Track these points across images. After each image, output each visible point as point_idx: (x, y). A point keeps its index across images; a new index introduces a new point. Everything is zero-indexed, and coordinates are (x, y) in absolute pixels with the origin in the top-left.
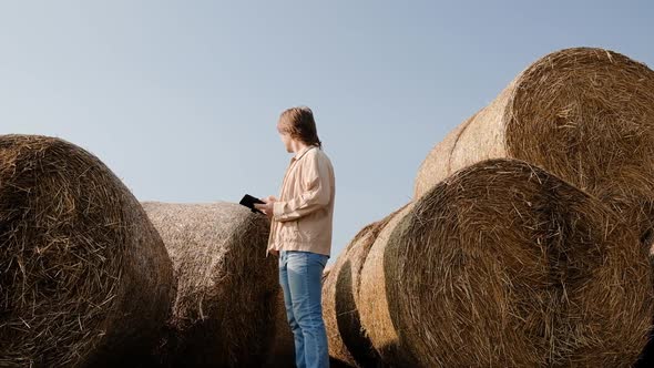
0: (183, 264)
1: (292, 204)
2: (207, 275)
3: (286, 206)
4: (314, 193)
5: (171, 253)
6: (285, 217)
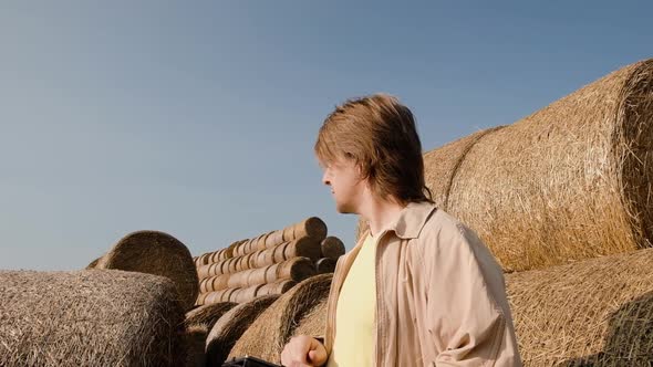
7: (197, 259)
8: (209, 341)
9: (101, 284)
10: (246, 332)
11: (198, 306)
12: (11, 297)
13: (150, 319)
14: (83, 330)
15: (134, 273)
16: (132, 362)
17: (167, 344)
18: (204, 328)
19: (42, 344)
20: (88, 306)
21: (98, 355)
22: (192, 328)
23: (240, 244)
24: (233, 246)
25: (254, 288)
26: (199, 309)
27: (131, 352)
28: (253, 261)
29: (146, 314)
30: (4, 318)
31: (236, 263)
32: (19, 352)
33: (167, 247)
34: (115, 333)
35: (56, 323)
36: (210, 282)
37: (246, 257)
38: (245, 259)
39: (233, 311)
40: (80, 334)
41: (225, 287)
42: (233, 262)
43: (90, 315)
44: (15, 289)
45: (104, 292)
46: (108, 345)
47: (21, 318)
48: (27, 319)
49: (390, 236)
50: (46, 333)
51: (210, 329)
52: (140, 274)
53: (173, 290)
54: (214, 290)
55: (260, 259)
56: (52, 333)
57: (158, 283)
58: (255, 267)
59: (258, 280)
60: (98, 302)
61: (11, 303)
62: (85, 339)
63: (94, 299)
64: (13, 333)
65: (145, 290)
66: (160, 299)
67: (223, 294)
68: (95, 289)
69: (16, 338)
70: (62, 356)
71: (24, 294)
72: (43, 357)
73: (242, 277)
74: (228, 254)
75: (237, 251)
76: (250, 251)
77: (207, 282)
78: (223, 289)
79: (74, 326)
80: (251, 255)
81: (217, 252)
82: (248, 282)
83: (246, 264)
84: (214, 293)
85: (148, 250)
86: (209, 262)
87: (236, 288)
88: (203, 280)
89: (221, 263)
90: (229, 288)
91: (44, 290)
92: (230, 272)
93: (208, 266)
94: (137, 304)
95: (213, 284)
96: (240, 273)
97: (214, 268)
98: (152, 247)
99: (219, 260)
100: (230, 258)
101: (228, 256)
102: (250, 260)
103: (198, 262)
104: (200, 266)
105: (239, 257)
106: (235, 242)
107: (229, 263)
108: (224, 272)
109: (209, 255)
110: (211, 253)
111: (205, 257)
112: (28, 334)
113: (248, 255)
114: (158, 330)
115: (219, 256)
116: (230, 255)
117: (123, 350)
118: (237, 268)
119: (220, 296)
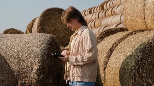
0: (19, 72)
1: (79, 58)
2: (32, 76)
3: (76, 59)
4: (91, 54)
5: (12, 66)
6: (76, 64)
7: (86, 11)
9: (34, 38)
12: (13, 42)
14: (30, 50)
16: (42, 57)
19: (22, 53)
20: (31, 44)
21: (34, 55)
23: (107, 2)
24: (104, 3)
27: (42, 54)
28: (114, 11)
29: (45, 45)
30: (12, 47)
31: (106, 12)
32: (17, 55)
34: (38, 50)
35: (24, 48)
36: (93, 23)
37: (111, 9)
38: (110, 11)
40: (30, 51)
42: (104, 12)
43: (32, 46)
44: (13, 40)
45: (34, 40)
46: (37, 53)
47: (16, 47)
48: (18, 47)
50: (22, 50)
53: (53, 38)
54: (95, 27)
55: (117, 10)
56: (24, 50)
57: (48, 36)
58: (115, 14)
59: (117, 22)
62: (31, 51)
63: (32, 42)
64: (15, 50)
65: (45, 39)
66: (49, 41)
67: (100, 29)
68: (32, 39)
69: (16, 52)
70: (27, 56)
71: (16, 41)
72: (23, 56)
73: (109, 20)
74: (101, 8)
75: (106, 6)
76: (112, 6)
77: (91, 23)
78: (100, 27)
79: (28, 49)
80: (113, 8)
81: (96, 7)
82: (112, 23)
83: (111, 13)
84: (95, 28)
85: (54, 16)
86: (92, 13)
87: (106, 26)
88: (89, 23)
89: (98, 13)
90: (103, 26)
91: (20, 40)
92: (103, 18)
93: (92, 14)
94: (43, 43)
95: (94, 24)
96: (108, 18)
97: (95, 16)
98: (55, 15)
99: (97, 12)
100: (103, 10)
101: (101, 9)
102: (113, 11)
103: (86, 12)
104: (88, 15)
105: (107, 9)
106: (105, 1)
107: (102, 13)
108: (100, 18)
109: (91, 9)
110: (93, 8)
111: (90, 10)
112: (18, 51)
113: (112, 8)
114: (48, 49)
115: (97, 10)
116: (103, 8)
117: (40, 54)
118: (106, 16)
119: (98, 31)
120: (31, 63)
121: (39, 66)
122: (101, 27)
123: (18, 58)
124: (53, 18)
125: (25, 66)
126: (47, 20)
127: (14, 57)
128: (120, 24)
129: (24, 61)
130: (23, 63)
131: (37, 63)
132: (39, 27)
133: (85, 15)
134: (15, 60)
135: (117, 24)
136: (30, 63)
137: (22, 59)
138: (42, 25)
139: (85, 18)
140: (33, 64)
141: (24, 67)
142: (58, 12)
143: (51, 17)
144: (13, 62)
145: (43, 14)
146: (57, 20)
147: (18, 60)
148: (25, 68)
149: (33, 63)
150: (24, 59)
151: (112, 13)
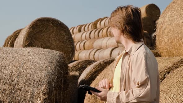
7: (74, 28)
8: (80, 80)
9: (35, 55)
10: (98, 77)
11: (75, 61)
12: (3, 58)
13: (55, 70)
14: (31, 72)
15: (47, 50)
16: (49, 85)
17: (61, 80)
18: (77, 73)
19: (17, 77)
20: (32, 63)
21: (37, 82)
22: (72, 73)
23: (102, 20)
24: (97, 21)
25: (110, 49)
26: (75, 62)
27: (49, 82)
28: (110, 32)
29: (53, 68)
30: (2, 66)
31: (99, 32)
32: (10, 79)
33: (56, 26)
34: (43, 74)
35: (21, 69)
36: (82, 44)
38: (105, 31)
39: (93, 65)
40: (30, 74)
41: (91, 47)
42: (97, 31)
43: (33, 67)
44: (4, 55)
45: (37, 58)
46: (40, 79)
47: (8, 67)
48: (10, 67)
49: (127, 54)
50: (18, 73)
51: (80, 74)
52: (50, 50)
53: (63, 58)
54: (84, 49)
56: (20, 73)
57: (57, 55)
58: (111, 36)
59: (112, 44)
60: (35, 62)
61: (4, 61)
62: (32, 76)
64: (7, 72)
65: (53, 58)
66: (58, 62)
67: (91, 52)
68: (33, 57)
69: (8, 74)
70: (25, 82)
71: (7, 57)
72: (18, 81)
73: (103, 42)
74: (94, 26)
75: (100, 24)
76: (108, 25)
77: (80, 44)
78: (91, 49)
79: (27, 71)
80: (109, 28)
81: (87, 24)
82: (106, 45)
83: (105, 34)
84: (84, 51)
85: (47, 28)
86: (82, 31)
87: (99, 48)
88: (78, 43)
89: (89, 32)
90: (95, 49)
91: (14, 56)
92: (95, 38)
93: (81, 33)
94: (50, 63)
95: (84, 45)
96: (101, 39)
97: (85, 35)
98: (49, 27)
99: (88, 30)
100: (95, 29)
101: (94, 28)
102: (108, 31)
103: (75, 30)
104: (76, 33)
105: (101, 28)
106: (99, 18)
107: (95, 32)
108: (91, 38)
109: (82, 26)
110: (83, 25)
111: (79, 28)
112: (12, 73)
113: (107, 28)
114: (58, 74)
115: (88, 28)
116: (96, 27)
117: (46, 81)
118: (99, 36)
119: (88, 54)
120: (32, 93)
121: (44, 100)
122: (93, 49)
123: (11, 85)
124: (46, 31)
125: (21, 98)
126: (38, 32)
127: (5, 81)
128: (117, 48)
129: (21, 90)
130: (18, 93)
131: (41, 95)
132: (26, 41)
133: (73, 33)
134: (6, 87)
135: (113, 48)
136: (29, 94)
137: (16, 86)
138: (30, 39)
139: (73, 36)
140: (34, 97)
141: (20, 100)
142: (53, 24)
143: (43, 29)
144: (2, 90)
145: (33, 25)
146: (50, 34)
147: (11, 87)
148: (22, 101)
149: (35, 95)
150: (20, 86)
151: (107, 33)
